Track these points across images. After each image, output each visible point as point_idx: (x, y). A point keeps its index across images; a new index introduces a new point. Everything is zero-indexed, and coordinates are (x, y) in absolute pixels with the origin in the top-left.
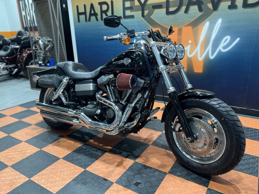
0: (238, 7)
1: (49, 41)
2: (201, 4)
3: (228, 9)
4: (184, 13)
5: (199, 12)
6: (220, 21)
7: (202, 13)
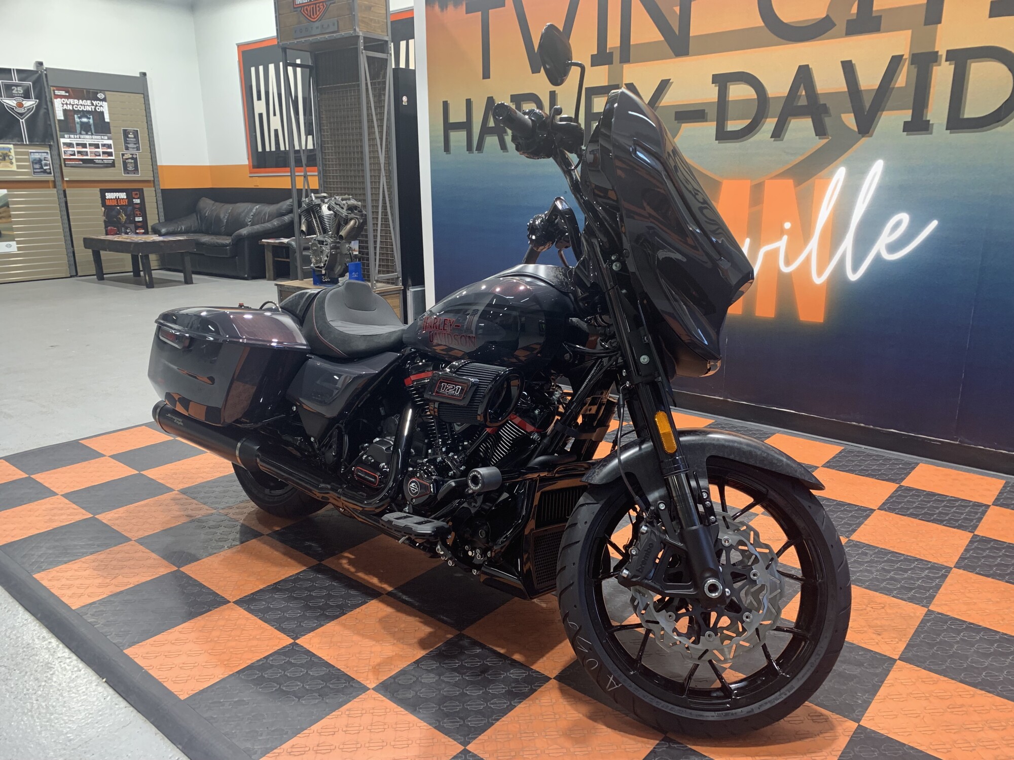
0: (935, 127)
1: (351, 208)
2: (823, 115)
3: (904, 131)
4: (771, 137)
5: (817, 137)
6: (878, 167)
7: (825, 141)
